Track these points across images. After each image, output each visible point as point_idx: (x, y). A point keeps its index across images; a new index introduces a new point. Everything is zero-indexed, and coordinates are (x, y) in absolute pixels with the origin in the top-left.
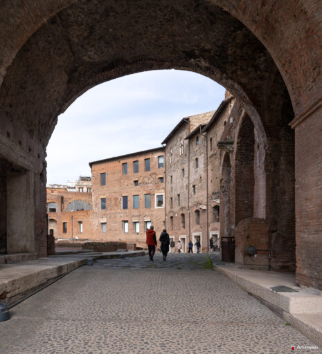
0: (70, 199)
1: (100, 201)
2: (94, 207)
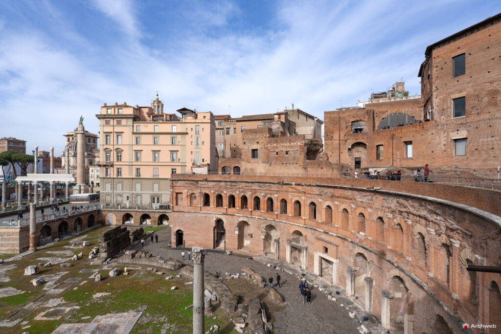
0: (383, 113)
1: (451, 104)
2: (436, 116)
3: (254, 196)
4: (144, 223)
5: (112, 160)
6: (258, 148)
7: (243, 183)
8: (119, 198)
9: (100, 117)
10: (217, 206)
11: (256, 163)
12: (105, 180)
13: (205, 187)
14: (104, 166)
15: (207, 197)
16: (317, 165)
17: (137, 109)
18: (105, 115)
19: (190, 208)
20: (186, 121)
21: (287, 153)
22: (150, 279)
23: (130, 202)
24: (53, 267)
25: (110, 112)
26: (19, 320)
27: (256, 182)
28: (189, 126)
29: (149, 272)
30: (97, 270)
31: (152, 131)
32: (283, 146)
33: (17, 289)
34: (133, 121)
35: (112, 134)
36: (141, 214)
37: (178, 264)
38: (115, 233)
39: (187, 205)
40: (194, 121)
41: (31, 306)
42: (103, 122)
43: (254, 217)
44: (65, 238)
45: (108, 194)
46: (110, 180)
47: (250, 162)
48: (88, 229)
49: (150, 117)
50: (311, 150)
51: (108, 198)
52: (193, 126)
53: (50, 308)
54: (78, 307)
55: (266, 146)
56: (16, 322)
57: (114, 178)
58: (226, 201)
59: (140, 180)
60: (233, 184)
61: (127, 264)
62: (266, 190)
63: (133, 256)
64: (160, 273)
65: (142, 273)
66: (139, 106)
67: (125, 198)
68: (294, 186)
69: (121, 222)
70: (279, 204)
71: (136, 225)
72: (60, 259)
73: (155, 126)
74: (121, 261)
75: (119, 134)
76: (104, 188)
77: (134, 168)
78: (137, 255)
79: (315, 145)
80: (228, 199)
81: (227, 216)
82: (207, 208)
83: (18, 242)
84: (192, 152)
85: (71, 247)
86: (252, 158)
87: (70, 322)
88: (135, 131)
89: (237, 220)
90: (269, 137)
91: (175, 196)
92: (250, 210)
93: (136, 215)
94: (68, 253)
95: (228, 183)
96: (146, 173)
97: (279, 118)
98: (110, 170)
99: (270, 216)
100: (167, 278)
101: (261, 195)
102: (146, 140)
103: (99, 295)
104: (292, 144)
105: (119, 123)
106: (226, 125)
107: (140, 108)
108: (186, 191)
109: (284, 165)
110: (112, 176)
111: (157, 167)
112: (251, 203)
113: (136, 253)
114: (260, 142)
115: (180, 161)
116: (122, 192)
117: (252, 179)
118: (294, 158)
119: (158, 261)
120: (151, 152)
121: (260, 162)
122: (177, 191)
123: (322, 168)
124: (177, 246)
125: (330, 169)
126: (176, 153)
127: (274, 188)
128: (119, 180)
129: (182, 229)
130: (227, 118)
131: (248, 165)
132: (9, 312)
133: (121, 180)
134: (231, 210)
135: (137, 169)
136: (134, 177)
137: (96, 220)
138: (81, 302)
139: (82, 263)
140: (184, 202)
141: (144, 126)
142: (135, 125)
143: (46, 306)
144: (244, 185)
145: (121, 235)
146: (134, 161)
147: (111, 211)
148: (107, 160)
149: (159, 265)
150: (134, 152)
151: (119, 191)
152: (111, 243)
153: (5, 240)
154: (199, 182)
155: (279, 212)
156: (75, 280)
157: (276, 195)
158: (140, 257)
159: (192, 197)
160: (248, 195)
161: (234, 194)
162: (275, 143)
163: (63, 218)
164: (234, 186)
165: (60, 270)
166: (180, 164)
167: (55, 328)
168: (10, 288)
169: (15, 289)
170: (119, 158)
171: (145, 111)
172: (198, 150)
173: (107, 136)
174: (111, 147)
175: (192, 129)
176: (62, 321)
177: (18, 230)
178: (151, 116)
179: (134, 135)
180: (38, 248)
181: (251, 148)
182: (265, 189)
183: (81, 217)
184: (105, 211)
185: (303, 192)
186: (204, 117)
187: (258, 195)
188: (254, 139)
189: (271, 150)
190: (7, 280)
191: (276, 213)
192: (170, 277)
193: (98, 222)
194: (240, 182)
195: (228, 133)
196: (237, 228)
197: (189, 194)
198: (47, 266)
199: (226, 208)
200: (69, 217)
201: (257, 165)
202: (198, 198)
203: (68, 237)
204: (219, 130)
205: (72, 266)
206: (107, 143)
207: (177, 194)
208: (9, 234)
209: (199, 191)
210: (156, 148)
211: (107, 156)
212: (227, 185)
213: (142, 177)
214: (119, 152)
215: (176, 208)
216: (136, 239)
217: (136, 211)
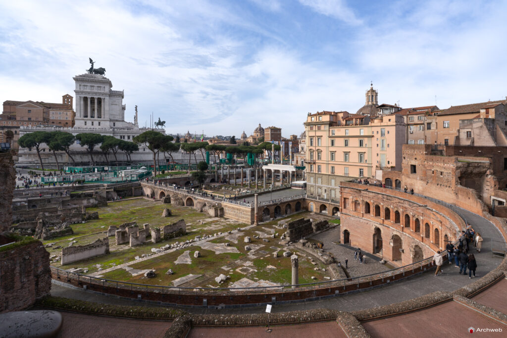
3: (405, 214)
4: (336, 214)
5: (314, 159)
6: (416, 165)
7: (397, 199)
8: (320, 190)
9: (307, 124)
10: (376, 216)
11: (414, 178)
12: (310, 174)
13: (366, 197)
14: (309, 163)
15: (368, 205)
16: (465, 193)
17: (333, 115)
18: (309, 123)
19: (355, 212)
20: (373, 124)
21: (442, 173)
22: (306, 266)
23: (327, 195)
24: (259, 240)
25: (314, 119)
26: (230, 268)
27: (406, 200)
28: (375, 129)
29: (308, 260)
30: (279, 249)
31: (344, 134)
32: (438, 166)
33: (238, 250)
34: (329, 126)
35: (314, 138)
36: (333, 207)
37: (330, 259)
38: (298, 224)
39: (352, 210)
40: (379, 124)
41: (238, 262)
42: (308, 128)
43: (405, 233)
44: (278, 218)
45: (312, 186)
46: (313, 175)
47: (409, 177)
48: (295, 213)
49: (343, 120)
50: (472, 173)
51: (312, 189)
52: (379, 129)
53: (245, 266)
54: (256, 271)
55: (423, 163)
56: (229, 269)
57: (316, 174)
58: (383, 213)
59: (335, 177)
60: (389, 198)
61: (299, 249)
62: (413, 210)
63: (304, 244)
64: (313, 263)
65: (303, 260)
66: (336, 111)
67: (324, 191)
68: (434, 213)
69: (319, 210)
70: (424, 227)
71: (329, 215)
72: (266, 235)
73: (346, 130)
74: (296, 246)
75: (320, 137)
76: (309, 181)
77: (330, 166)
78: (307, 244)
79: (478, 167)
80: (384, 211)
81: (384, 227)
82: (368, 215)
83: (250, 217)
84: (378, 155)
85: (277, 227)
86: (412, 173)
87: (248, 278)
88: (331, 135)
89: (391, 233)
90: (426, 154)
91: (343, 201)
92: (402, 226)
93: (329, 206)
94: (272, 231)
95: (385, 196)
96: (339, 171)
97: (487, 113)
98: (314, 166)
99: (417, 236)
100: (315, 269)
101: (411, 214)
102: (339, 142)
103: (270, 267)
104: (445, 165)
105: (319, 129)
106: (427, 120)
107: (337, 113)
108: (351, 197)
109: (439, 186)
110: (314, 172)
111: (348, 166)
112: (402, 218)
113: (307, 242)
114: (418, 159)
115: (367, 162)
116: (322, 185)
117: (403, 197)
118: (448, 181)
119: (317, 253)
120: (343, 153)
121: (418, 178)
122: (345, 196)
123: (469, 198)
124: (345, 243)
125: (476, 202)
126: (363, 154)
127: (420, 210)
128: (319, 175)
129: (348, 230)
130: (432, 111)
131: (408, 179)
132: (228, 262)
133: (321, 176)
134: (386, 222)
135: (333, 167)
136: (330, 173)
137: (302, 206)
138: (260, 268)
139: (276, 241)
140: (350, 205)
141: (338, 131)
142: (331, 130)
143: (244, 264)
144: (397, 200)
145: (304, 225)
146: (330, 160)
147: (312, 201)
148: (311, 158)
149: (318, 257)
150: (330, 153)
151: (319, 184)
152: (294, 231)
153: (244, 214)
154: (362, 191)
155: (424, 236)
156: (265, 252)
157: (421, 218)
158: (309, 247)
159: (356, 203)
160: (401, 210)
161: (389, 207)
162: (431, 161)
163: (277, 204)
164: (389, 200)
165: (261, 243)
166: (367, 165)
167: (241, 279)
168: (235, 248)
169: (236, 249)
170: (319, 158)
171: (341, 115)
172: (383, 152)
173: (311, 139)
174: (314, 148)
175: (378, 132)
176: (246, 276)
177: (250, 210)
178: (345, 121)
179: (330, 139)
180: (259, 223)
181: (410, 164)
182: (413, 208)
183: (290, 203)
184: (308, 200)
185: (440, 221)
186: (390, 120)
187: (408, 213)
188: (412, 155)
189: (428, 168)
190: (236, 242)
191: (422, 235)
192: (318, 269)
193: (304, 208)
194: (394, 197)
195: (429, 128)
196: (392, 241)
197: (354, 200)
198: (257, 238)
199: (382, 219)
200: (281, 203)
201: (415, 181)
202: (361, 205)
203: (280, 218)
204: (419, 126)
205: (269, 242)
206: (311, 145)
207: (345, 199)
208: (247, 211)
209: (361, 199)
210: (347, 150)
211: (311, 155)
212: (384, 198)
213: (336, 174)
214: (319, 152)
215: (344, 211)
216: (318, 229)
217: (329, 204)
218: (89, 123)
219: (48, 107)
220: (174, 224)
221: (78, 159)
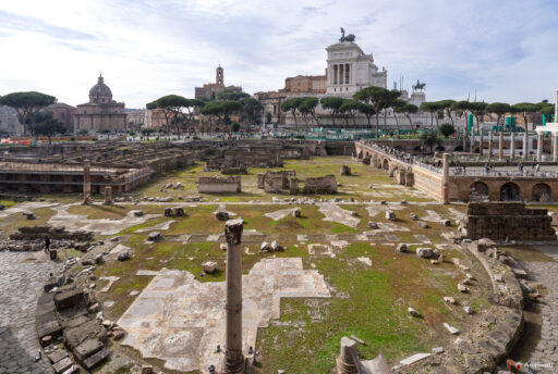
183: (549, 184)
218: (338, 89)
219: (312, 78)
220: (320, 179)
221: (325, 122)
